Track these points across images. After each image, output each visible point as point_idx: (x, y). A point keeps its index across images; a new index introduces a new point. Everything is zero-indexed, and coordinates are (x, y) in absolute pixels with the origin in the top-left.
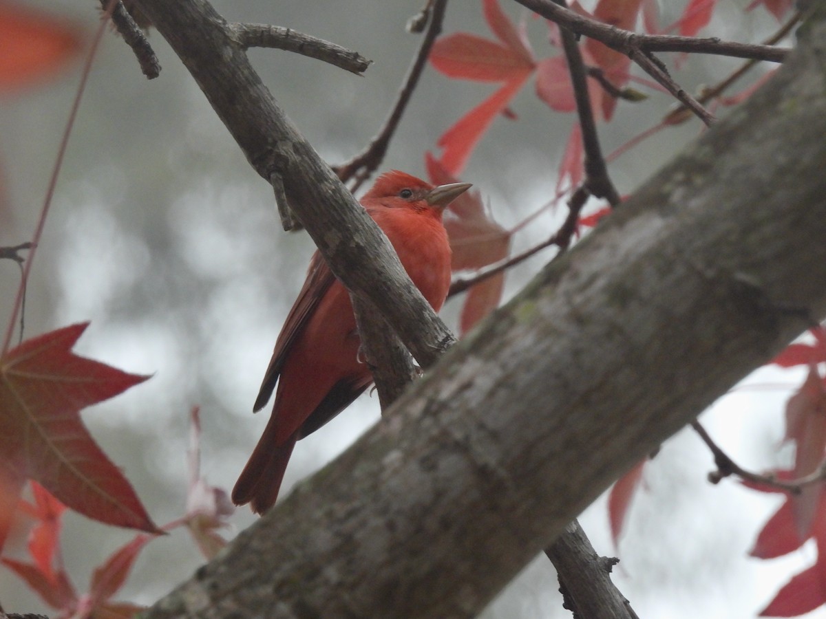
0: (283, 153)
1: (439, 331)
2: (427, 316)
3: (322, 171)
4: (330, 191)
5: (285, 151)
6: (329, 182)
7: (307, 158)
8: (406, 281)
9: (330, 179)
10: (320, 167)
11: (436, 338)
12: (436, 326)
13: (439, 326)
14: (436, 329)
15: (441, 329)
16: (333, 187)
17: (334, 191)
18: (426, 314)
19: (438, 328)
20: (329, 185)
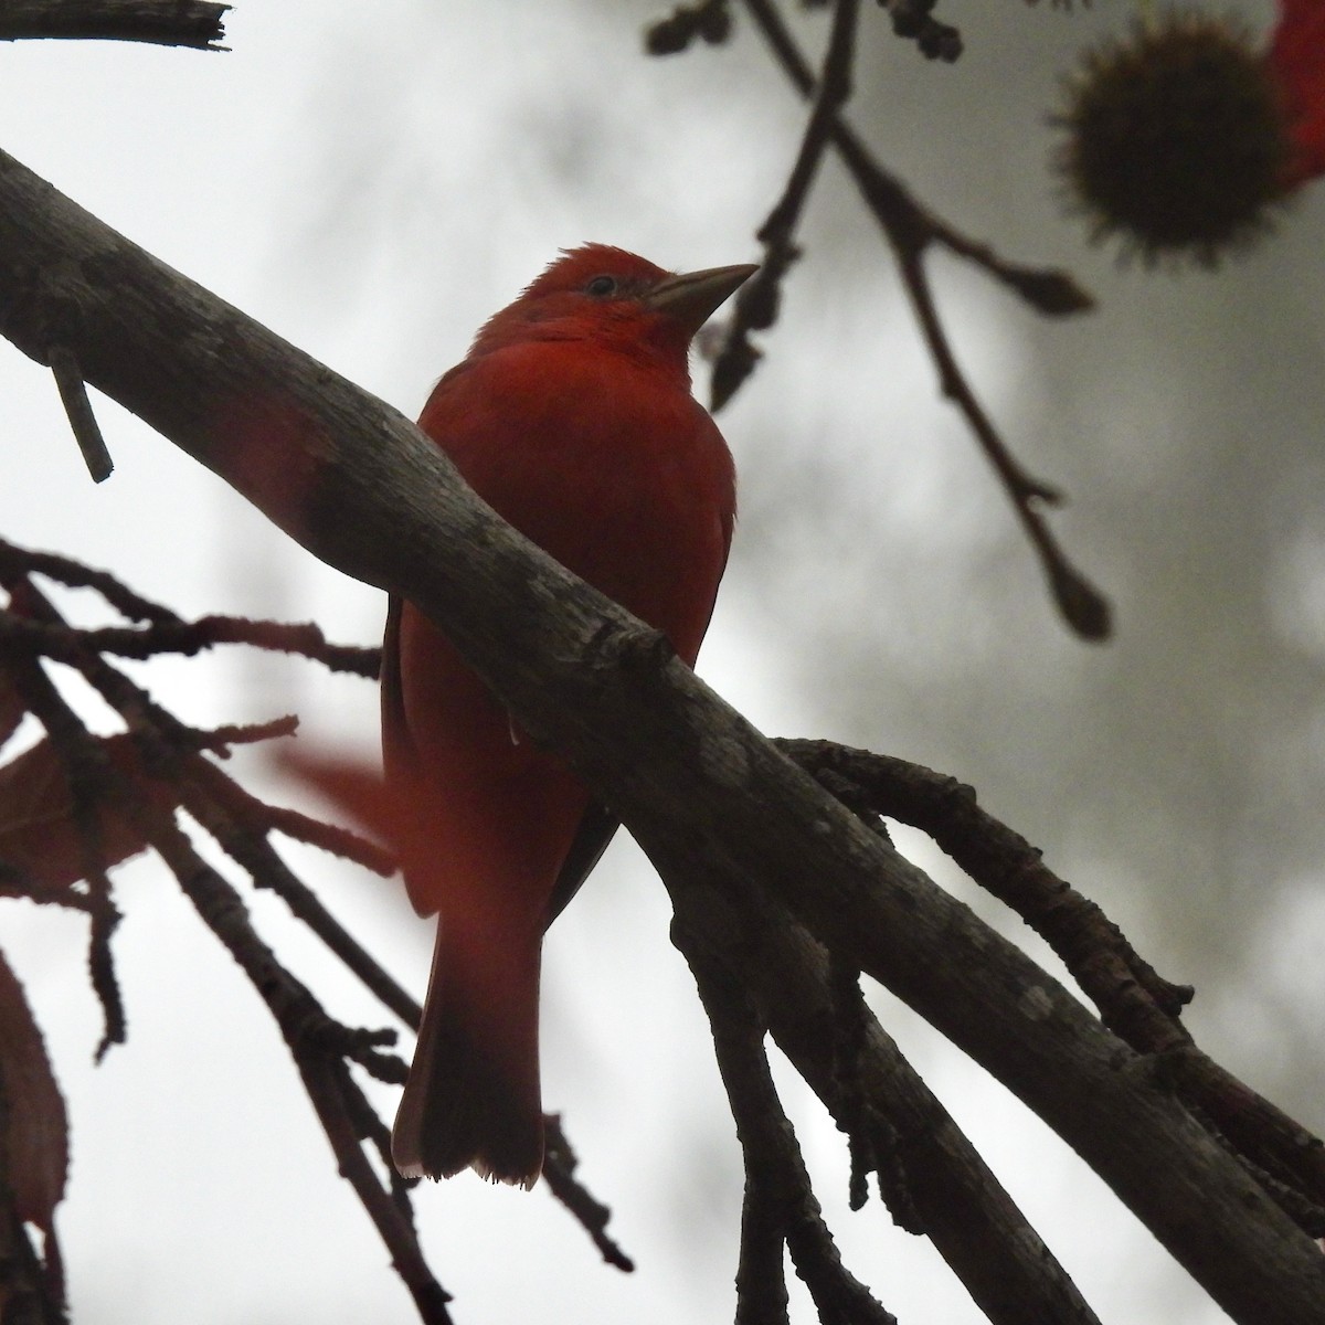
0: (60, 292)
1: (582, 618)
2: (541, 588)
3: (179, 309)
4: (210, 353)
5: (62, 287)
6: (206, 333)
7: (128, 290)
8: (472, 519)
9: (206, 321)
10: (171, 301)
11: (576, 636)
12: (570, 606)
13: (578, 605)
14: (570, 615)
15: (586, 612)
16: (220, 340)
17: (220, 350)
18: (538, 586)
19: (577, 612)
20: (205, 338)
